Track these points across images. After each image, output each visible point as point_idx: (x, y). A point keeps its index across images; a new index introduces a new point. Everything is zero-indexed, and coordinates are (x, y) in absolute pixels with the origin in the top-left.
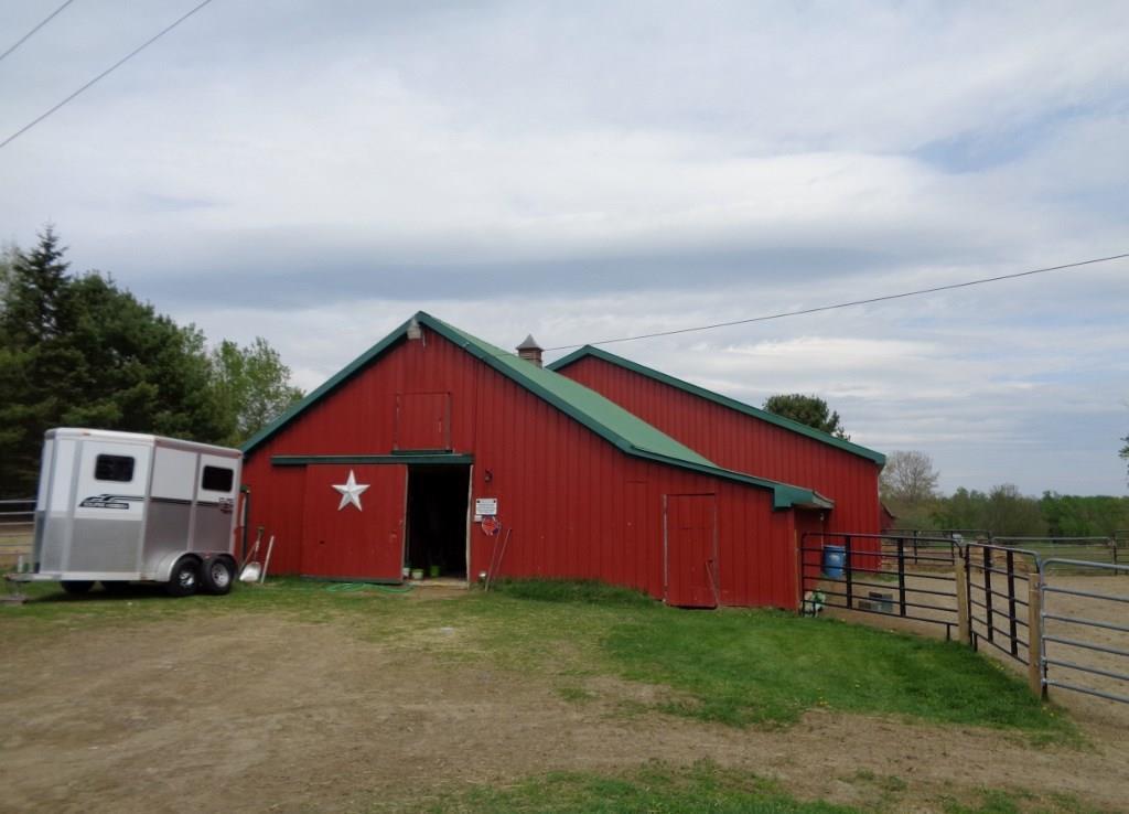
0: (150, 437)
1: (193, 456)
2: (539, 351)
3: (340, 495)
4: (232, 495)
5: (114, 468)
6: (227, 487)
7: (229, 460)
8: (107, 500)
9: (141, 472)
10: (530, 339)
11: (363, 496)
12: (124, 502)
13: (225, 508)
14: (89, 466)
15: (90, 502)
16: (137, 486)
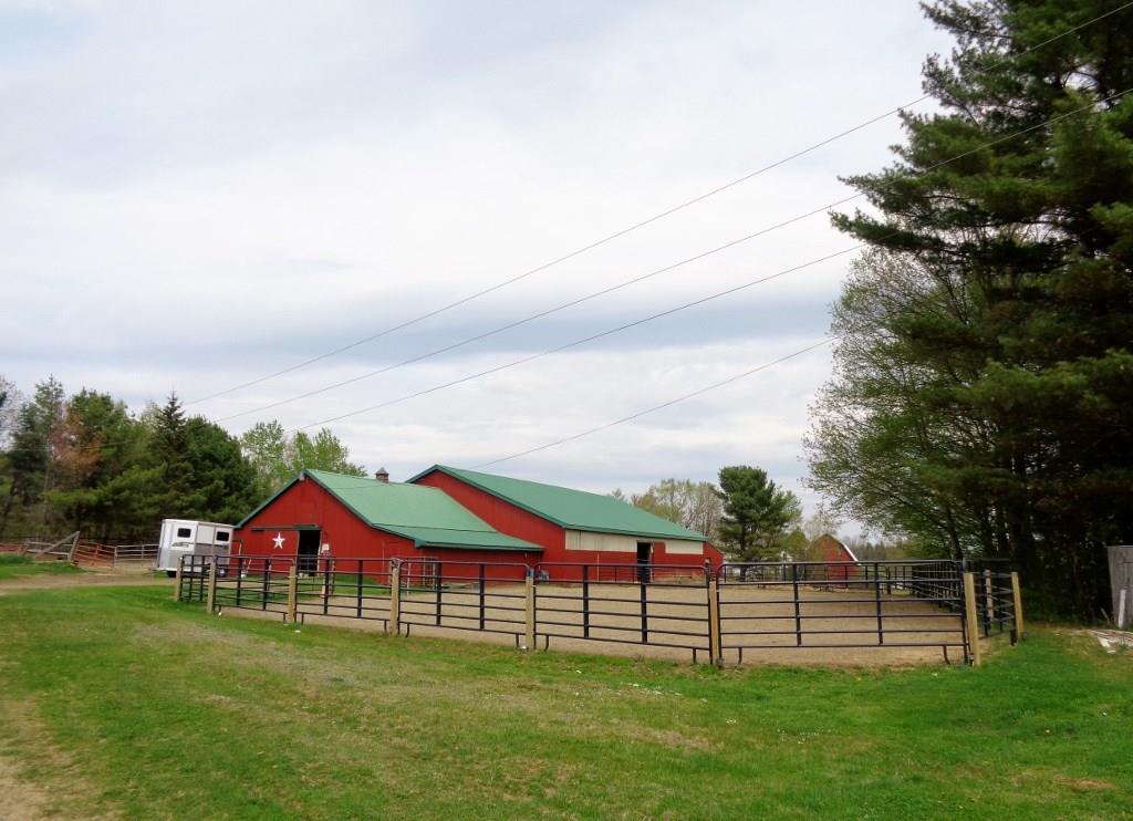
0: (196, 522)
1: (212, 528)
2: (387, 475)
3: (274, 543)
4: (229, 542)
5: (184, 533)
6: (226, 539)
7: (228, 529)
8: (181, 544)
9: (193, 534)
10: (382, 469)
11: (283, 543)
12: (187, 544)
13: (226, 547)
14: (176, 532)
15: (176, 545)
16: (191, 539)
